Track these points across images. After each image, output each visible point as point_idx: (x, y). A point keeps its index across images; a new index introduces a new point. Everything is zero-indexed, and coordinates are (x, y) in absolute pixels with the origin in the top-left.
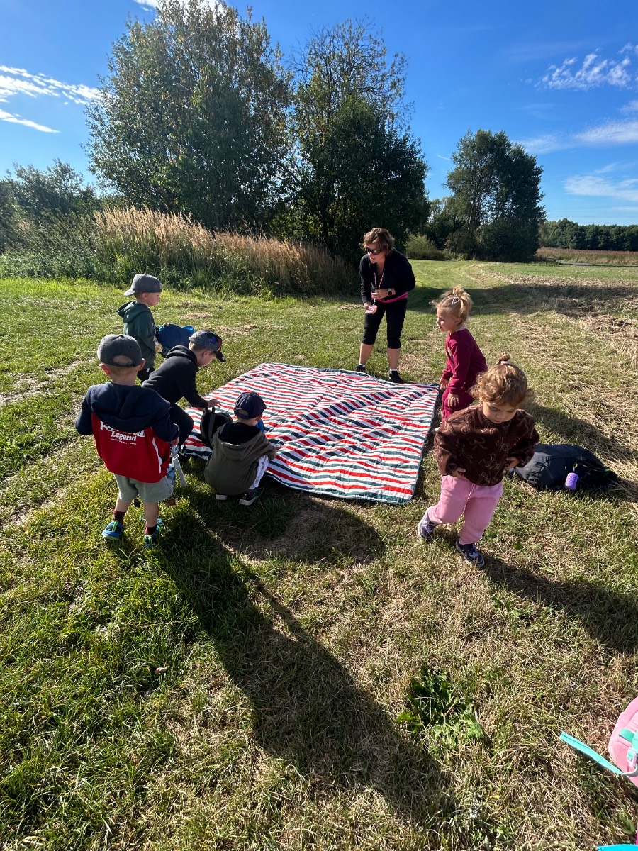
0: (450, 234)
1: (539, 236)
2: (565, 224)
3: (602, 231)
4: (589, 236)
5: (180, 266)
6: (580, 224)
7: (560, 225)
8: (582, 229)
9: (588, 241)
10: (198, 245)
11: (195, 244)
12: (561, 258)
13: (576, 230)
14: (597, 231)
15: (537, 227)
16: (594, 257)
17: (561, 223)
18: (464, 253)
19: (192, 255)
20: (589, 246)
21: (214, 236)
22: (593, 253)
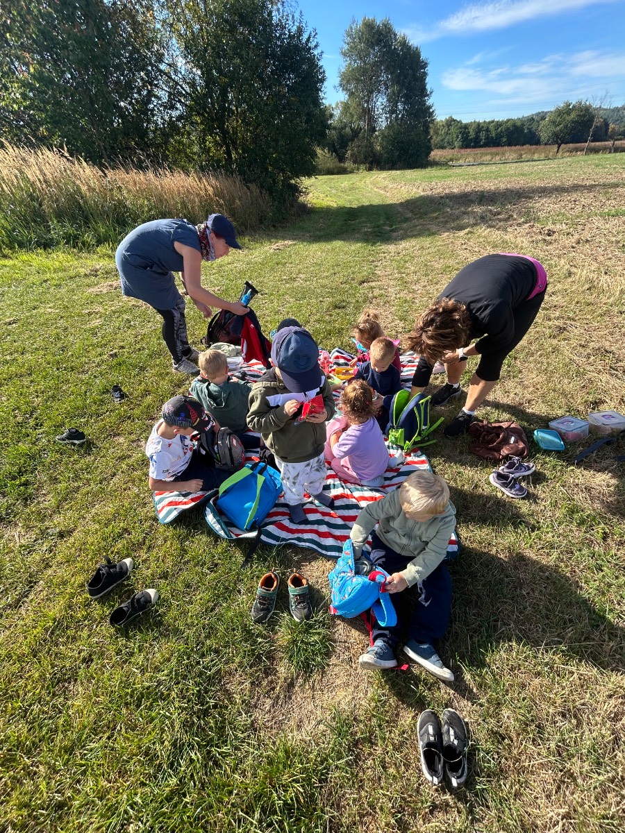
0: (350, 144)
1: (431, 138)
2: (451, 122)
3: (483, 127)
4: (472, 134)
5: (73, 219)
6: (464, 122)
7: (447, 124)
8: (466, 127)
9: (471, 139)
10: (88, 189)
11: (84, 188)
12: (451, 160)
13: (460, 128)
14: (479, 127)
15: (428, 127)
16: (479, 155)
17: (447, 121)
18: (365, 164)
19: (85, 202)
20: (472, 144)
21: (105, 174)
22: (479, 151)
